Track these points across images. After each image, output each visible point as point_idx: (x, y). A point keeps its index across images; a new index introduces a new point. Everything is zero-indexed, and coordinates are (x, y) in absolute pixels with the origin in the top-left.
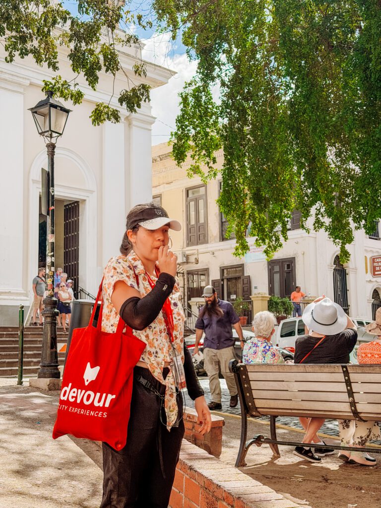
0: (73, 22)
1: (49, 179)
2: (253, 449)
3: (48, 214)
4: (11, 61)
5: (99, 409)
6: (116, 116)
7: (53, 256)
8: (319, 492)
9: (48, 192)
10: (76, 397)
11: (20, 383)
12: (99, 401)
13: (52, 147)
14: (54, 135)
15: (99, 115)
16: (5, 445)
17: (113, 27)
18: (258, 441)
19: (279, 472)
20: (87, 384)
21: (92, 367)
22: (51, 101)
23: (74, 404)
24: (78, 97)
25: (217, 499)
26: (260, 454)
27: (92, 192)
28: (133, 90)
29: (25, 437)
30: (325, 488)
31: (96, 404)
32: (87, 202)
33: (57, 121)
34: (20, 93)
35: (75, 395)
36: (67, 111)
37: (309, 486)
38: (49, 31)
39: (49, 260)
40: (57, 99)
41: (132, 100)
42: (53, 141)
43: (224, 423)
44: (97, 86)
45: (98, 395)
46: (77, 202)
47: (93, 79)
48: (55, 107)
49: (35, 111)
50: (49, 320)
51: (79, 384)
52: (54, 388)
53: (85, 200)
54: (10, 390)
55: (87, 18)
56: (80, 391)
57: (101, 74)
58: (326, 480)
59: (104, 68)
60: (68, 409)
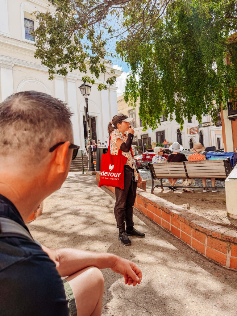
0: (91, 58)
1: (87, 110)
2: (156, 189)
3: (87, 121)
4: (72, 71)
5: (116, 177)
6: (106, 87)
7: (90, 134)
8: (177, 200)
9: (87, 114)
10: (107, 175)
11: (83, 173)
12: (116, 175)
13: (87, 99)
14: (87, 95)
15: (100, 88)
16: (82, 191)
17: (103, 58)
18: (157, 186)
19: (164, 195)
20: (111, 170)
21: (112, 165)
22: (85, 84)
23: (107, 177)
24: (93, 82)
25: (147, 203)
26: (158, 190)
27: (99, 113)
28: (111, 78)
29: (87, 188)
30: (179, 199)
31: (115, 176)
32: (98, 117)
33: (88, 90)
34: (74, 82)
35: (106, 174)
36: (91, 87)
37: (174, 198)
38: (83, 61)
39: (89, 136)
40: (87, 83)
41: (111, 81)
42: (87, 97)
43: (146, 181)
44: (99, 78)
45: (115, 173)
46: (95, 117)
47: (97, 75)
48: (87, 86)
49: (80, 88)
50: (90, 154)
51: (108, 170)
52: (94, 174)
53: (97, 116)
54: (80, 175)
55: (95, 55)
56: (108, 173)
57: (100, 74)
58: (179, 197)
59: (101, 72)
60: (105, 178)
